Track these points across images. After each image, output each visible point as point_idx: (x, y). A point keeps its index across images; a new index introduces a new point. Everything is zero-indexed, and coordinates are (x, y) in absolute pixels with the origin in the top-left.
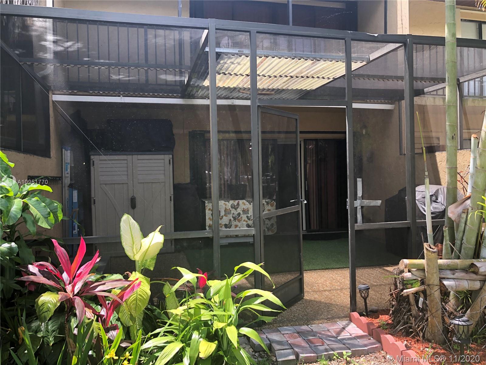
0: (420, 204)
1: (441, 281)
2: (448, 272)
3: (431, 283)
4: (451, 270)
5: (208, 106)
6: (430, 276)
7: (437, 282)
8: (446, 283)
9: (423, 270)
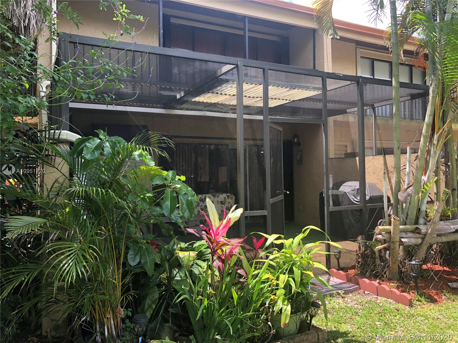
0: (350, 196)
1: (400, 239)
2: (403, 233)
3: (395, 240)
4: (404, 232)
5: (235, 120)
6: (395, 236)
7: (398, 240)
8: (403, 240)
9: (390, 233)
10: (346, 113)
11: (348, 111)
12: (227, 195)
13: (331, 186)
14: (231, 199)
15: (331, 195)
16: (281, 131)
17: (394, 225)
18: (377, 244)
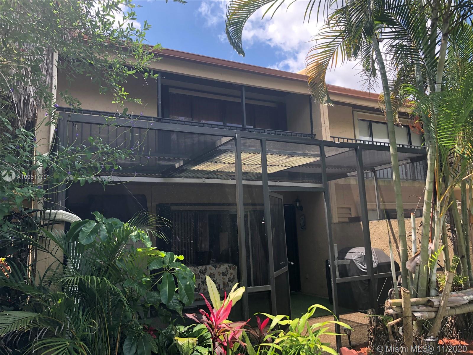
0: (357, 263)
1: (412, 314)
2: (415, 307)
3: (407, 315)
4: (416, 305)
6: (406, 310)
7: (410, 315)
8: (416, 314)
9: (401, 306)
10: (347, 176)
11: (349, 174)
12: (228, 266)
13: (336, 256)
14: (233, 270)
15: (337, 266)
16: (281, 199)
17: (405, 299)
18: (389, 318)
